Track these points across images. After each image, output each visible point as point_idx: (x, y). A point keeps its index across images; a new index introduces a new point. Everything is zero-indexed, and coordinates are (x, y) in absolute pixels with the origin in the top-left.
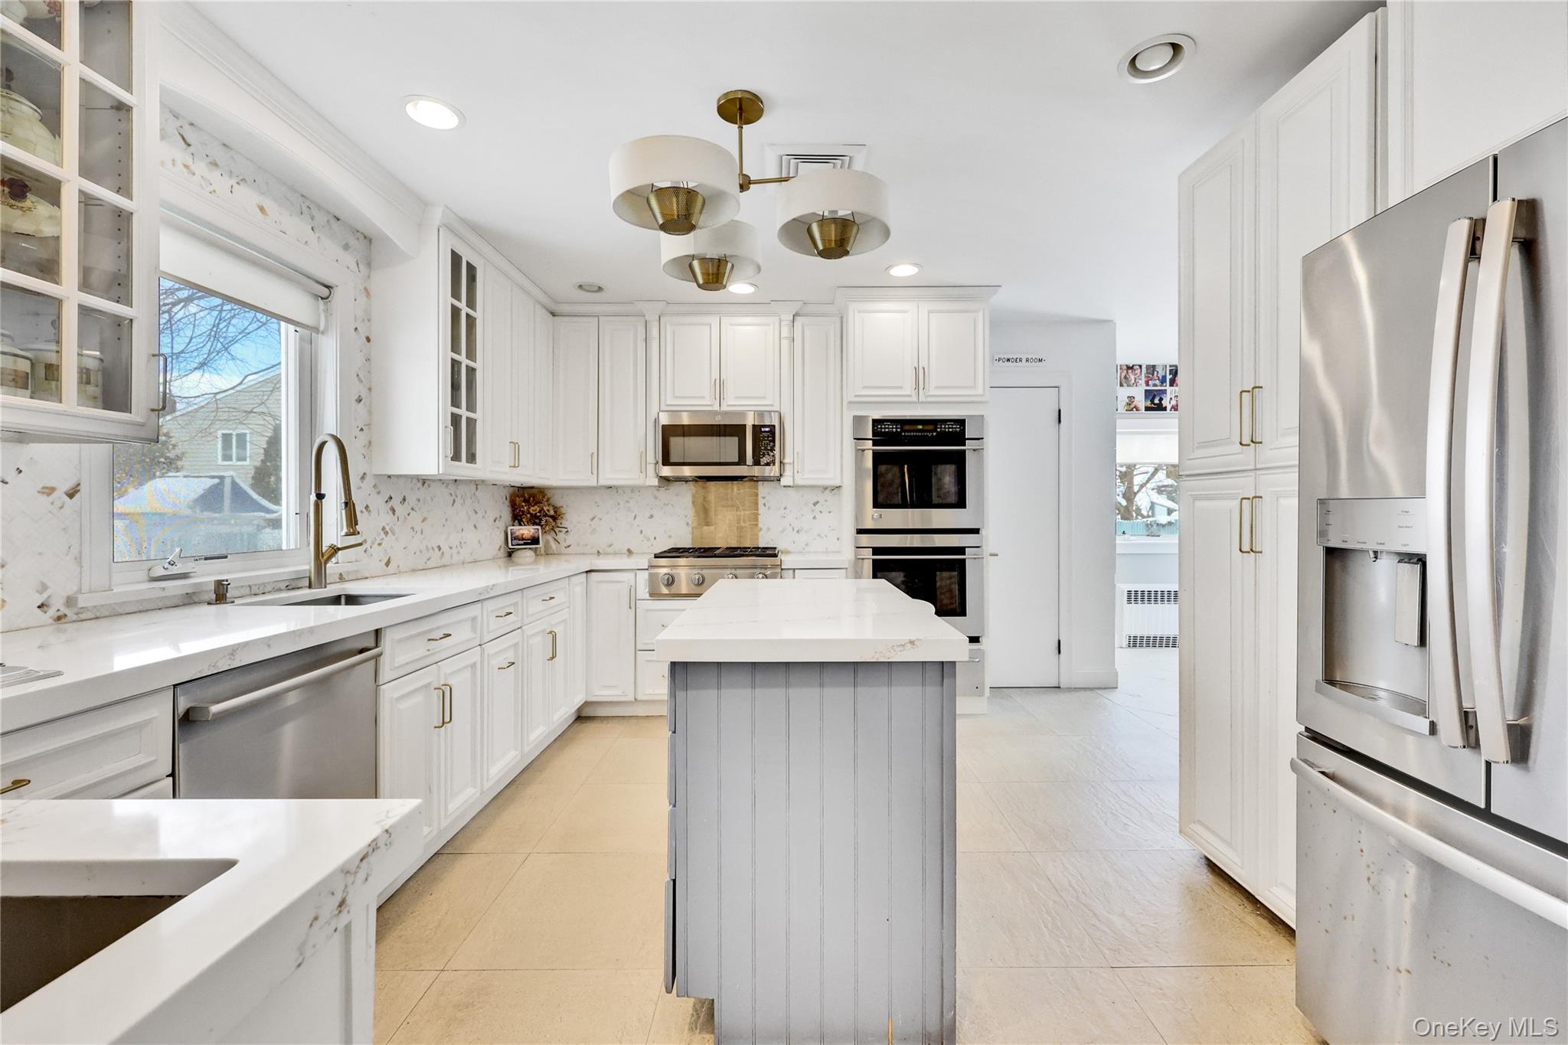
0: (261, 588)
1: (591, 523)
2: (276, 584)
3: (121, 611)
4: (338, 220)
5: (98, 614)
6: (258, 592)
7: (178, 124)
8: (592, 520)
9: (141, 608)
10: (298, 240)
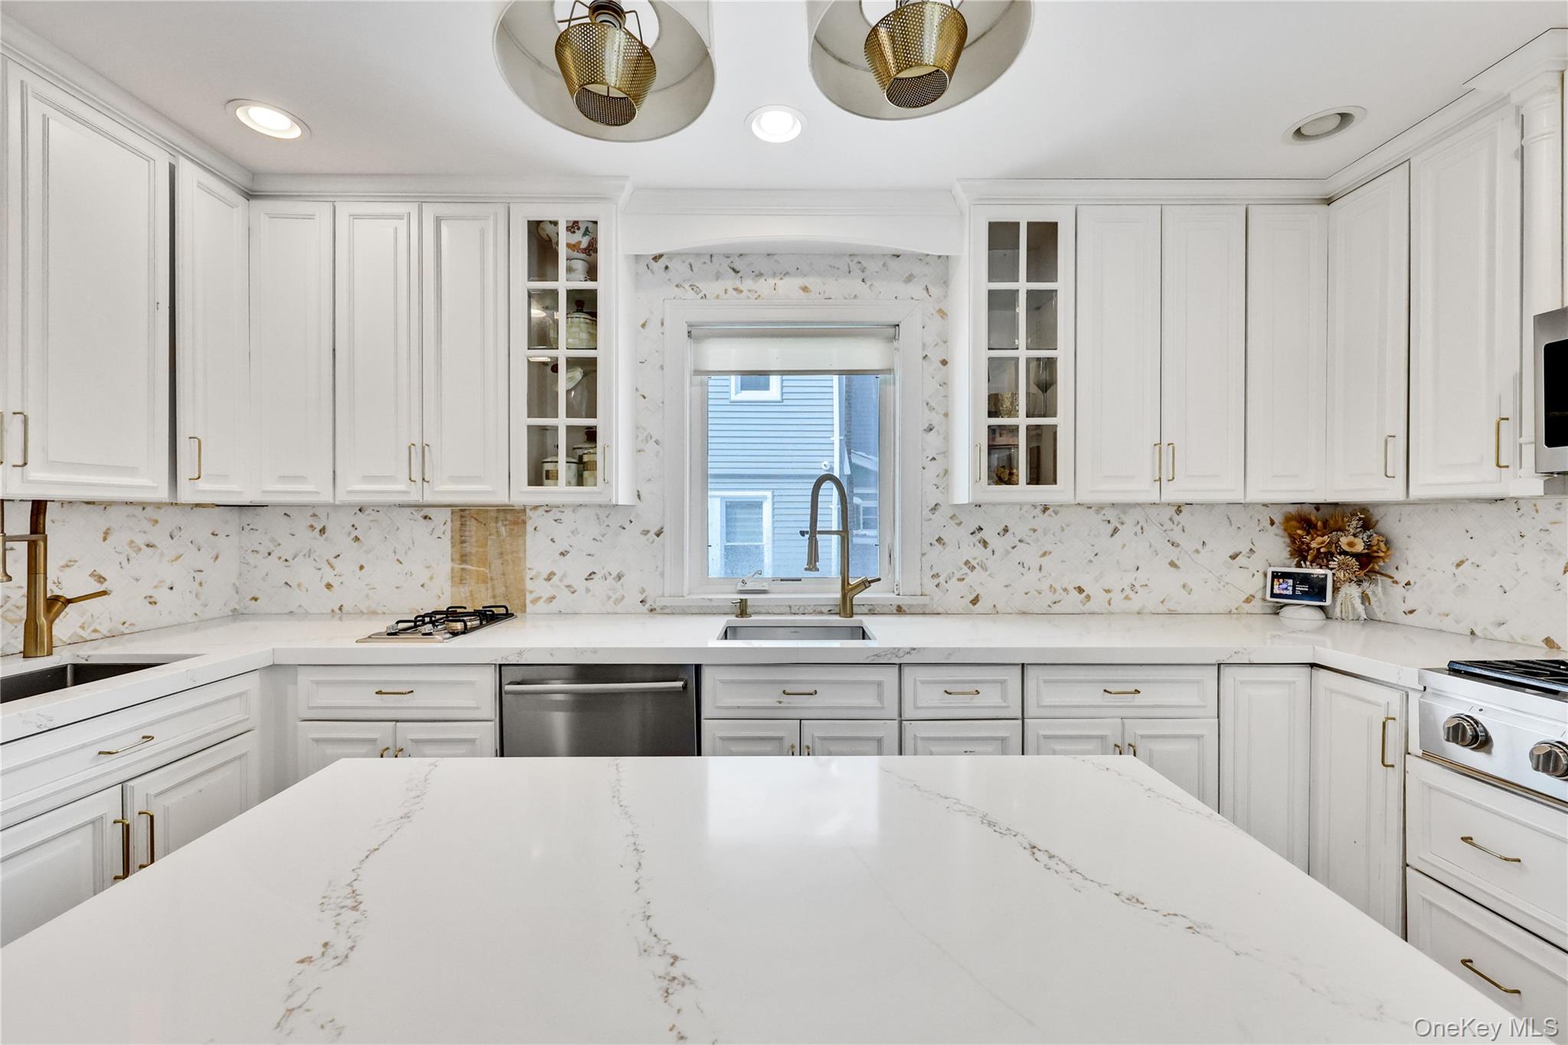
0: (801, 609)
1: (1457, 572)
2: (817, 607)
3: (688, 612)
4: (898, 256)
5: (674, 612)
6: (798, 612)
7: (729, 260)
8: (1458, 565)
9: (702, 611)
10: (845, 298)
